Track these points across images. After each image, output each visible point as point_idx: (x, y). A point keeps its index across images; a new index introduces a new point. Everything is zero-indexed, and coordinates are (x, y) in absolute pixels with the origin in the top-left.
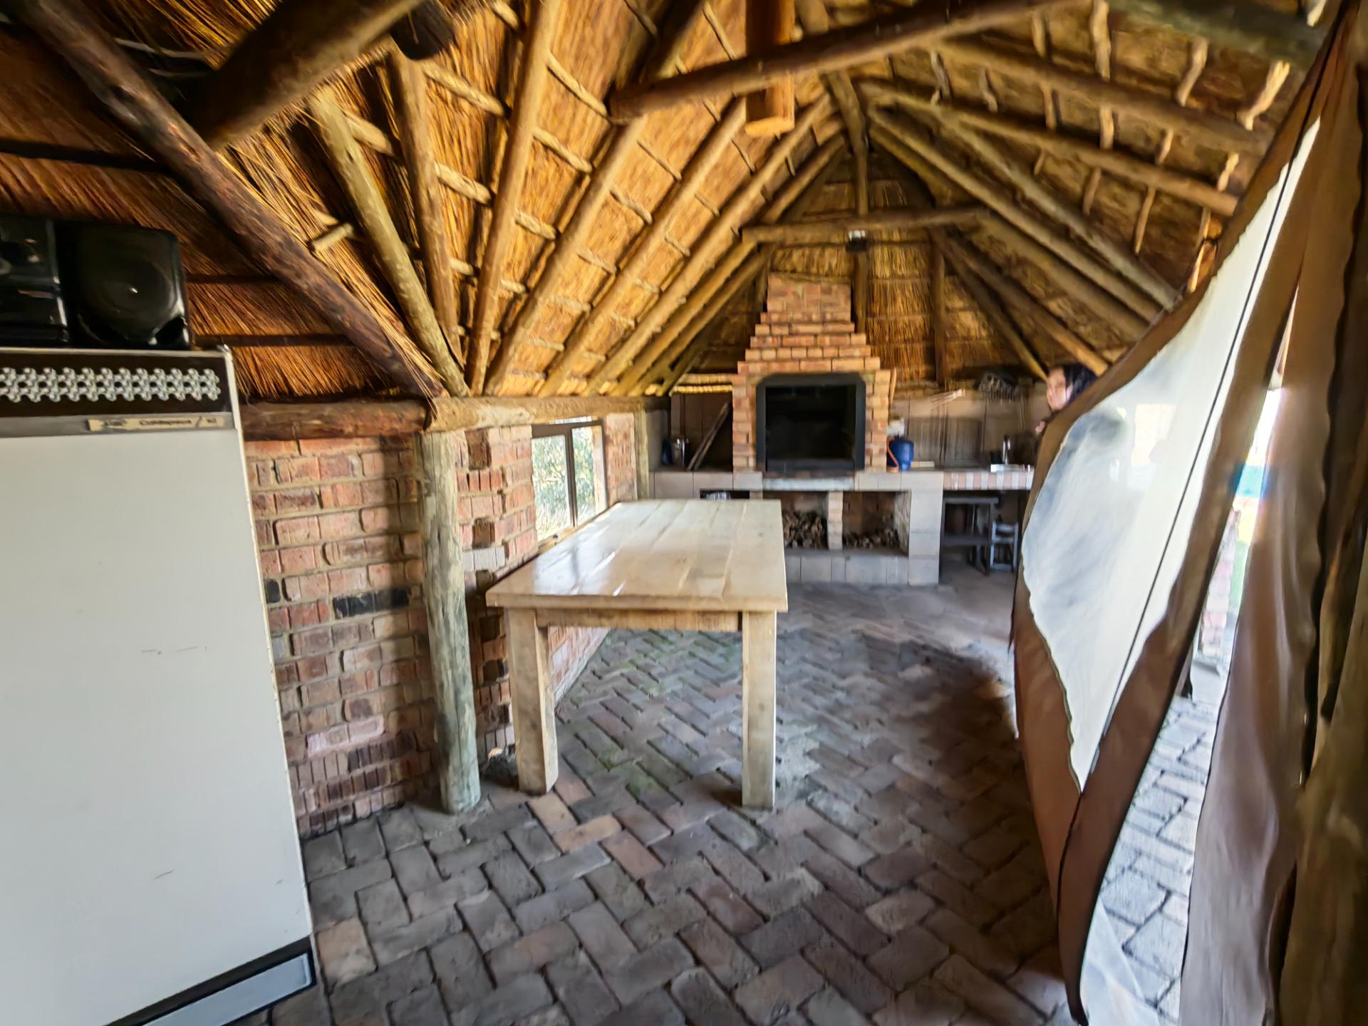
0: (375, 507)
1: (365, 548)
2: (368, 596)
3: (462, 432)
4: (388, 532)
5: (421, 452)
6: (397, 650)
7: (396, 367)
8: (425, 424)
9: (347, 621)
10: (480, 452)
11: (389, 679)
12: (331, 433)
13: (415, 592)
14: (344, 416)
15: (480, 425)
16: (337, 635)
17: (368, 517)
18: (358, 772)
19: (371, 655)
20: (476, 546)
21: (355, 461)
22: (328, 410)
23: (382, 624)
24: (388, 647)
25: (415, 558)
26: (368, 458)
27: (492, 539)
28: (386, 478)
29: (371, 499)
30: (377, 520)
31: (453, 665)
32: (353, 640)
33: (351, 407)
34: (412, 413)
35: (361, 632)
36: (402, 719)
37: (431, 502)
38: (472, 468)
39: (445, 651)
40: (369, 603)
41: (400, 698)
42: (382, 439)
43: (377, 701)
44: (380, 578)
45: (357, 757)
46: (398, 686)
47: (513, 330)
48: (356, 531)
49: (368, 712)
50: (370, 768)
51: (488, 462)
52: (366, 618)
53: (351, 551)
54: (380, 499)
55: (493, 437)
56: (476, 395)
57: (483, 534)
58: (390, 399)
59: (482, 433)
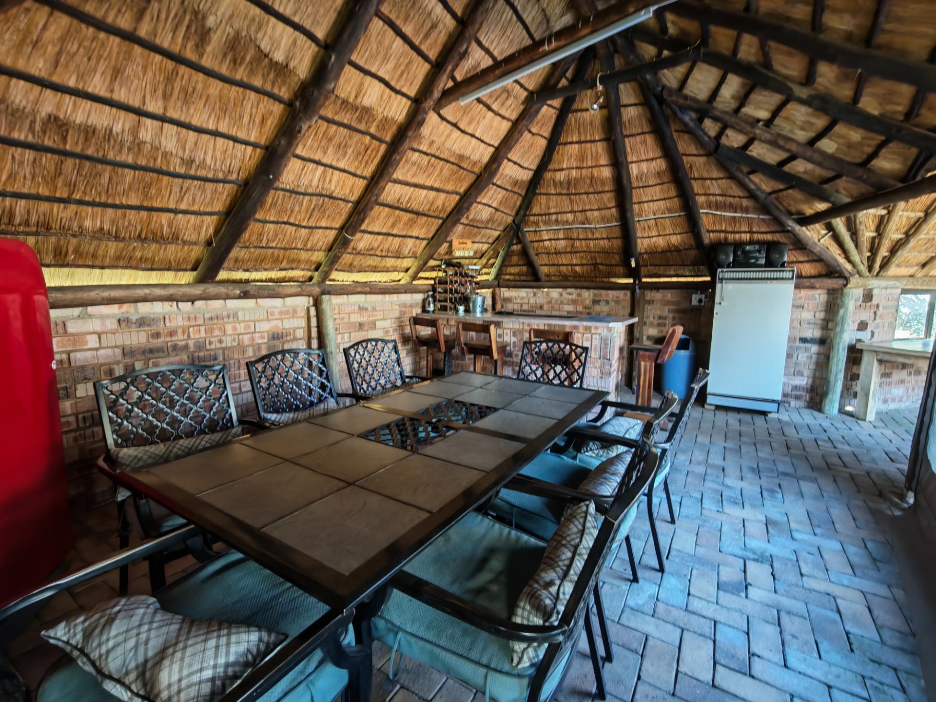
0: (821, 311)
1: (814, 323)
2: (811, 339)
3: (862, 289)
4: (824, 320)
5: (842, 294)
6: (818, 358)
7: (838, 268)
8: (845, 285)
9: (802, 345)
10: (868, 296)
11: (812, 367)
12: (812, 287)
13: (829, 341)
14: (817, 282)
15: (870, 287)
16: (798, 348)
17: (817, 314)
18: (794, 393)
19: (807, 357)
20: (858, 330)
21: (817, 296)
22: (813, 280)
23: (814, 348)
24: (815, 357)
25: (831, 330)
26: (822, 296)
27: (866, 328)
28: (827, 302)
29: (820, 308)
30: (821, 315)
31: (837, 365)
32: (803, 350)
33: (820, 280)
34: (841, 282)
35: (806, 349)
36: (813, 382)
37: (841, 312)
38: (863, 302)
39: (835, 360)
40: (812, 341)
41: (815, 374)
42: (829, 290)
43: (807, 372)
44: (817, 334)
45: (795, 388)
46: (815, 370)
47: (897, 251)
48: (812, 317)
49: (802, 375)
50: (798, 393)
51: (871, 300)
52: (808, 345)
53: (809, 323)
54: (823, 309)
55: (875, 292)
56: (872, 277)
57: (863, 326)
58: (835, 277)
59: (871, 290)
